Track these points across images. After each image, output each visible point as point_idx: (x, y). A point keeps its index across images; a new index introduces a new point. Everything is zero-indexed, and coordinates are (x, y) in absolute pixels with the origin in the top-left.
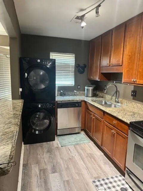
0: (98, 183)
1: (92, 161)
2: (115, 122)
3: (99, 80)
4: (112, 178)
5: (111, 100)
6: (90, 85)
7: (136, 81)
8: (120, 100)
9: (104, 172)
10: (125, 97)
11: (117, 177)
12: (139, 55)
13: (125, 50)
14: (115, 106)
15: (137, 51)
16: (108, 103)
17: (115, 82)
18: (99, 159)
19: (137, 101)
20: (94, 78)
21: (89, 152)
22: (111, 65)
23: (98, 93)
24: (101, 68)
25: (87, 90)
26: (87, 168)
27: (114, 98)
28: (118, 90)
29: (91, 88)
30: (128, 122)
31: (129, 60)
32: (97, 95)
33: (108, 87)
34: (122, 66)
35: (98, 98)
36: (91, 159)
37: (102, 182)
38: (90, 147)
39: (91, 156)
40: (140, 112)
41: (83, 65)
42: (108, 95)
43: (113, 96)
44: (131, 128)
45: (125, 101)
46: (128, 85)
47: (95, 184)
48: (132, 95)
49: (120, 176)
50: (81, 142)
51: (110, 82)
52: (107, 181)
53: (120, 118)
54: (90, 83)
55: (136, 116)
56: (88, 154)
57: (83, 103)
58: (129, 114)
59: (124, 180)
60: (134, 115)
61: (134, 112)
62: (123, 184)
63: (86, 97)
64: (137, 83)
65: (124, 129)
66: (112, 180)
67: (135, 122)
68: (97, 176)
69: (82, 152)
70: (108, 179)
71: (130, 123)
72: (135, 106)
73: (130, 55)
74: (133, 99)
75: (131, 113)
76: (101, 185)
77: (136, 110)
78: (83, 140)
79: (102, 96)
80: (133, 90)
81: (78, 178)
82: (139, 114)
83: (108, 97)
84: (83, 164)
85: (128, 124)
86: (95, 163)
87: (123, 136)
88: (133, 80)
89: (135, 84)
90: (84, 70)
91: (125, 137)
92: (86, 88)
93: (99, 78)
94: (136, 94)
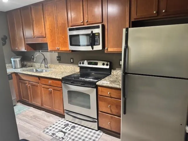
0: (47, 130)
1: (37, 120)
2: (50, 82)
3: (26, 51)
4: (56, 123)
5: (41, 67)
6: (17, 57)
7: (59, 48)
8: (49, 65)
9: (49, 122)
10: (52, 62)
11: (59, 121)
12: (57, 30)
13: (46, 25)
14: (46, 71)
15: (55, 26)
16: (39, 70)
17: (41, 51)
18: (42, 116)
19: (62, 64)
20: (19, 49)
21: (32, 115)
22: (36, 37)
23: (25, 63)
24: (25, 39)
25: (14, 61)
26: (35, 126)
27: (43, 65)
28: (45, 57)
29: (18, 60)
30: (61, 78)
31: (51, 33)
32: (26, 65)
33: (36, 56)
34: (45, 37)
35: (28, 68)
36: (35, 119)
37: (51, 128)
38: (31, 112)
39: (35, 117)
40: (66, 71)
41: (3, 37)
42: (37, 63)
43: (42, 63)
44: (63, 82)
45: (53, 66)
46: (53, 52)
47: (45, 132)
48: (58, 60)
49: (62, 119)
50: (21, 111)
51: (37, 52)
52: (54, 126)
53: (54, 77)
54: (15, 55)
55: (64, 73)
56: (31, 117)
57: (14, 75)
58: (59, 73)
59: (64, 120)
60: (63, 73)
61: (62, 72)
62: (65, 123)
63: (14, 68)
64: (60, 50)
65: (58, 84)
66: (56, 124)
67: (65, 77)
68: (45, 127)
69: (25, 118)
70: (54, 125)
71: (62, 78)
72: (61, 67)
73: (51, 29)
74: (59, 63)
75: (61, 73)
76: (50, 130)
77: (63, 70)
78: (22, 109)
79: (31, 65)
80: (58, 56)
81: (30, 136)
82: (66, 72)
83: (37, 65)
84: (30, 125)
85: (61, 79)
86: (40, 120)
87: (59, 90)
88: (57, 48)
89: (59, 51)
90: (5, 42)
91: (60, 90)
92: (12, 60)
93: (25, 49)
94: (60, 59)
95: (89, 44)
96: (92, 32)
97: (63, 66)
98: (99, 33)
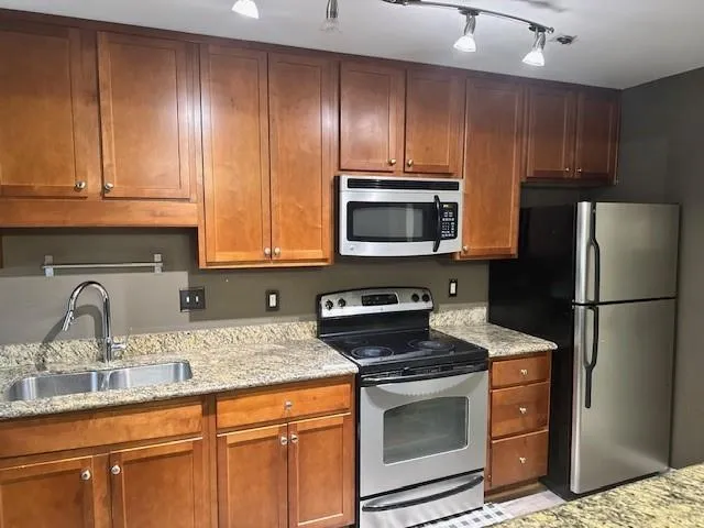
31: (231, 185)
73: (231, 168)
74: (192, 319)
89: (269, 262)
91: (340, 422)
95: (420, 235)
96: (436, 197)
97: (222, 330)
98: (455, 205)
